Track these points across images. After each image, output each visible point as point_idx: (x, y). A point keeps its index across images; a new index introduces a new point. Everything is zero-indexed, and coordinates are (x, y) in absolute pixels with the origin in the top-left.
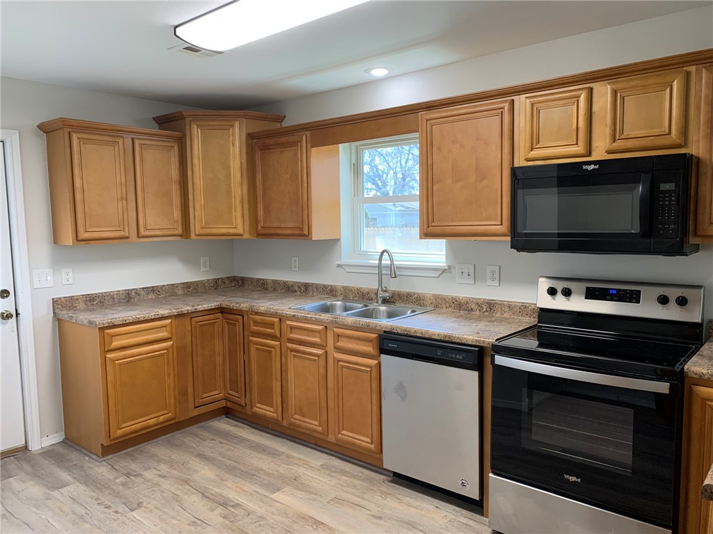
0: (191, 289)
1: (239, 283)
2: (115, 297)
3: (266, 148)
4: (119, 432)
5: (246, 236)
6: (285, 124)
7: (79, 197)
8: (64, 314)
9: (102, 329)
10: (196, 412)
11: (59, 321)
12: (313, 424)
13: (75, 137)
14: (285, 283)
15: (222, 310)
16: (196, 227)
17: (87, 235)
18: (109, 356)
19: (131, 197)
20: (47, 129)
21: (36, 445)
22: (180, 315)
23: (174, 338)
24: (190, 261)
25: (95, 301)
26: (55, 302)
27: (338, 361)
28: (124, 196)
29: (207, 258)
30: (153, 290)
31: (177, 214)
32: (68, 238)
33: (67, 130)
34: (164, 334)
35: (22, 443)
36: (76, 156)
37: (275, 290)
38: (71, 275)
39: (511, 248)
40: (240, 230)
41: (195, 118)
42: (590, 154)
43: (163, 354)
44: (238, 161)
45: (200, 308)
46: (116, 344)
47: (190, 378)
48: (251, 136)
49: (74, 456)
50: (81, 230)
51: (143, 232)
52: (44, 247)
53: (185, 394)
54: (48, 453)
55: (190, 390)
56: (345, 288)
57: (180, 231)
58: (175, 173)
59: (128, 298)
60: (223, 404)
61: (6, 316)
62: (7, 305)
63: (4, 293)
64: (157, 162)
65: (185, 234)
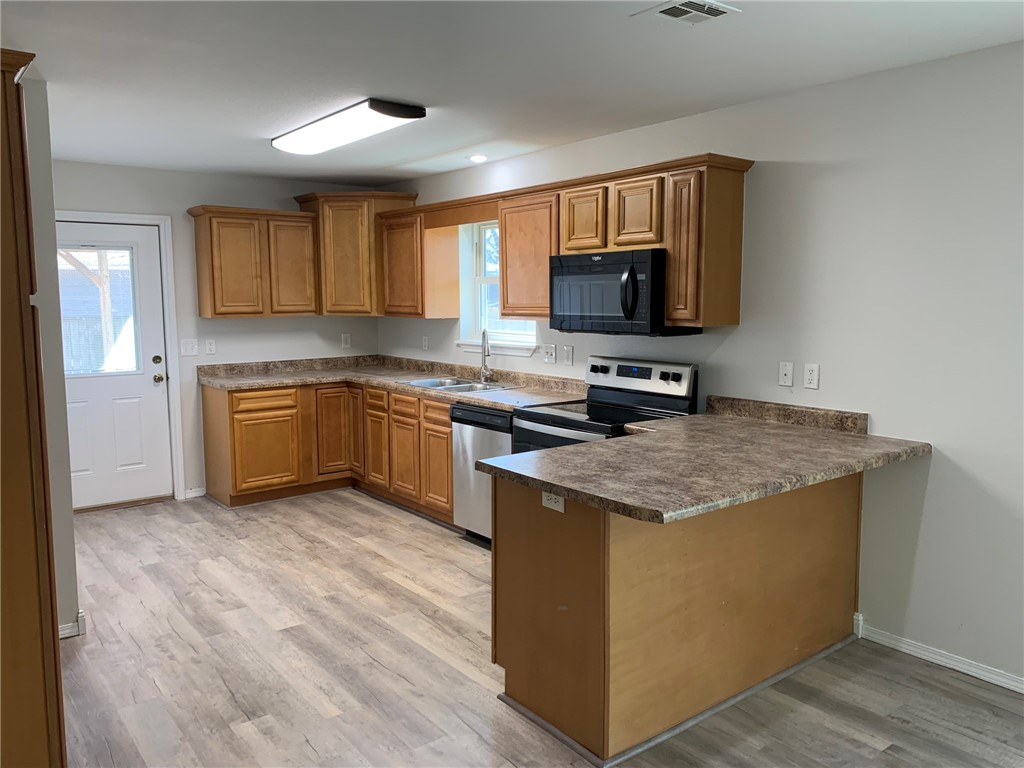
0: (329, 364)
1: (381, 362)
2: (254, 368)
3: (390, 228)
4: (244, 485)
5: (374, 314)
7: (217, 275)
8: (205, 380)
9: (231, 392)
10: (320, 479)
11: (201, 386)
12: (409, 488)
13: (214, 221)
14: (416, 361)
15: (348, 384)
16: (327, 305)
17: (223, 310)
18: (236, 416)
19: (267, 275)
20: (194, 214)
21: (180, 496)
22: (305, 386)
23: (299, 406)
24: (332, 338)
25: (233, 370)
26: (199, 369)
27: (427, 430)
28: (259, 274)
29: (348, 335)
30: (291, 363)
31: (310, 291)
32: (208, 313)
33: (208, 216)
34: (289, 402)
35: (169, 492)
36: (215, 239)
37: (408, 369)
38: (213, 346)
39: (551, 328)
40: (367, 308)
41: (328, 199)
42: (606, 246)
43: (287, 420)
44: (366, 240)
45: (324, 380)
46: (243, 406)
47: (315, 446)
48: (379, 216)
49: (210, 506)
50: (218, 304)
51: (276, 308)
52: (190, 321)
53: (310, 459)
54: (190, 503)
55: (314, 457)
56: (462, 368)
57: (313, 307)
58: (308, 251)
59: (266, 368)
60: (348, 474)
61: (158, 379)
62: (159, 369)
63: (157, 359)
64: (291, 242)
65: (319, 310)
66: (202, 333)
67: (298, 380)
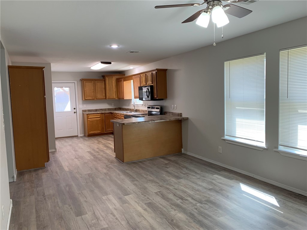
0: (109, 109)
1: (120, 109)
2: (94, 110)
3: (119, 81)
4: (90, 133)
5: (116, 99)
6: (125, 76)
7: (85, 92)
9: (87, 114)
10: (106, 132)
11: (83, 114)
13: (84, 81)
14: (126, 108)
15: (111, 113)
16: (107, 97)
17: (86, 99)
18: (88, 119)
19: (95, 92)
20: (81, 80)
21: (79, 136)
22: (102, 113)
23: (101, 117)
24: (109, 104)
25: (89, 111)
26: (83, 110)
30: (101, 109)
31: (104, 95)
32: (84, 100)
33: (83, 81)
34: (99, 117)
35: (77, 135)
36: (85, 85)
38: (85, 106)
40: (115, 98)
41: (107, 76)
42: (146, 84)
43: (99, 120)
44: (114, 84)
45: (106, 112)
46: (89, 117)
47: (104, 126)
48: (117, 79)
49: (84, 137)
50: (85, 97)
51: (97, 98)
52: (81, 101)
53: (103, 128)
54: (81, 137)
55: (104, 128)
57: (105, 98)
58: (103, 87)
59: (96, 110)
60: (112, 132)
61: (75, 112)
62: (75, 111)
63: (75, 109)
64: (100, 85)
65: (106, 98)
66: (83, 103)
67: (101, 112)
